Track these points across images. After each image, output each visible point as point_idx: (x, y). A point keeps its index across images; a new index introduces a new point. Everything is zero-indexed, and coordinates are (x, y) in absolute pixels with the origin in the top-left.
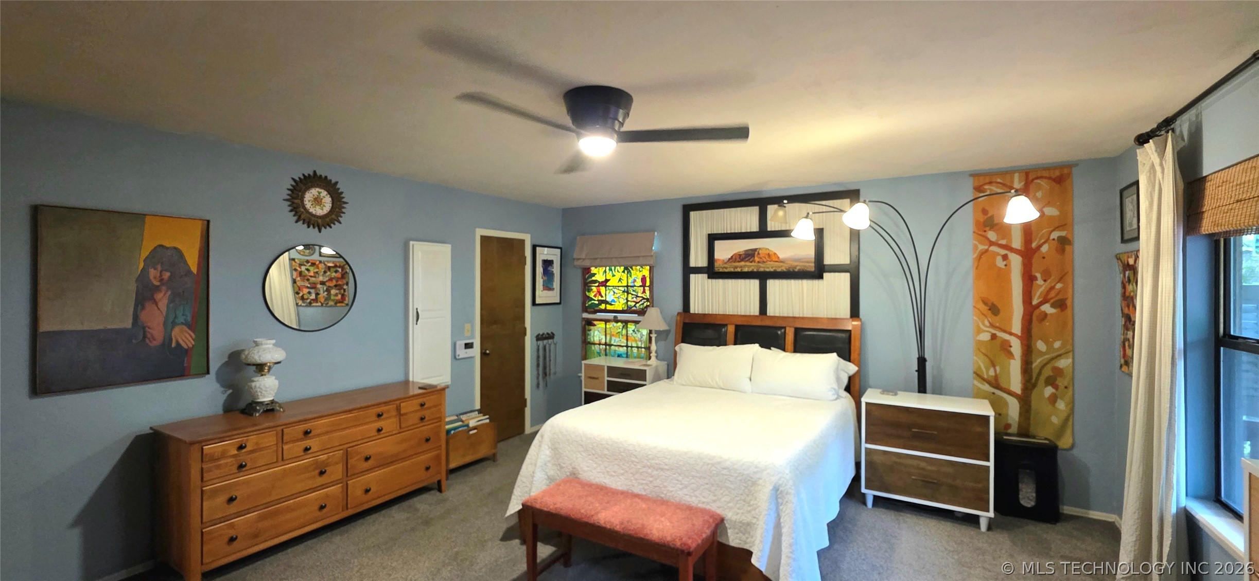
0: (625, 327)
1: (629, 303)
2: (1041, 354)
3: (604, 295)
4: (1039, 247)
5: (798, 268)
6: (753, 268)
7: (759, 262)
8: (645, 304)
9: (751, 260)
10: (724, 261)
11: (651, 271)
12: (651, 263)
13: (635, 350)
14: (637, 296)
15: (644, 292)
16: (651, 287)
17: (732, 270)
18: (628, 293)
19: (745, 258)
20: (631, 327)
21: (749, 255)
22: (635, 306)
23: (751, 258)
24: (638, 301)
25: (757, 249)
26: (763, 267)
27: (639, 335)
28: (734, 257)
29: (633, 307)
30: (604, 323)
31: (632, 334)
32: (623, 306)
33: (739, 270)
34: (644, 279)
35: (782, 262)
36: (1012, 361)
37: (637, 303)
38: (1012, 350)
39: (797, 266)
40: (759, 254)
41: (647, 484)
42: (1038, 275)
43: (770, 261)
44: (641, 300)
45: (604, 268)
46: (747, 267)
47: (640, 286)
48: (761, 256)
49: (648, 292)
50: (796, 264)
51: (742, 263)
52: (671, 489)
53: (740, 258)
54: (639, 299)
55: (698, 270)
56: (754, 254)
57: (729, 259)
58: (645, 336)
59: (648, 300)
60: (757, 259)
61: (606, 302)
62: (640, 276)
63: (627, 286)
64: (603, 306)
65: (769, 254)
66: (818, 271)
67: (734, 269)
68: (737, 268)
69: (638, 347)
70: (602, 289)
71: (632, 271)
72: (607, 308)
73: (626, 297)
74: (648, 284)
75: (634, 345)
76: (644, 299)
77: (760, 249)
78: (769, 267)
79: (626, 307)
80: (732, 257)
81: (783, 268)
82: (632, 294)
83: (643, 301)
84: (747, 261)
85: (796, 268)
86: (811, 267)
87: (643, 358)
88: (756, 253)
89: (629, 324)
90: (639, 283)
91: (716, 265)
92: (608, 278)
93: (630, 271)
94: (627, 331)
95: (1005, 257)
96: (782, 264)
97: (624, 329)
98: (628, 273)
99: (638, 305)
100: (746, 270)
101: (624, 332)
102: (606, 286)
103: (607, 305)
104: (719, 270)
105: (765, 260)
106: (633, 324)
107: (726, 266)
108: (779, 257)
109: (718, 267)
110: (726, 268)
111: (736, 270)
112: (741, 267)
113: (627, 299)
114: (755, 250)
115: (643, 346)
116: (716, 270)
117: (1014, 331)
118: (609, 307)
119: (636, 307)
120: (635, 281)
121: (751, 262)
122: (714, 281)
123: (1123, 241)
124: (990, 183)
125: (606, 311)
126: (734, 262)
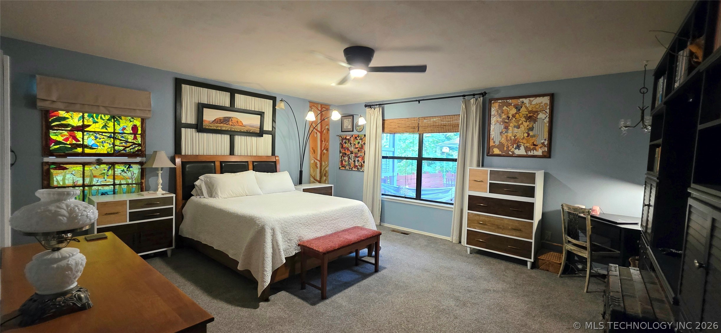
0: (112, 168)
1: (116, 148)
2: (324, 166)
3: (81, 140)
4: (323, 131)
5: (252, 130)
6: (228, 128)
7: (231, 125)
8: (136, 149)
9: (227, 123)
10: (209, 121)
11: (143, 121)
12: (144, 115)
13: (124, 187)
14: (127, 142)
15: (135, 138)
16: (143, 135)
17: (215, 128)
18: (115, 138)
19: (224, 121)
20: (119, 169)
21: (226, 120)
22: (124, 150)
23: (228, 122)
24: (128, 146)
25: (231, 117)
26: (234, 128)
27: (129, 174)
28: (216, 120)
29: (121, 151)
30: (81, 165)
31: (120, 174)
32: (109, 150)
33: (219, 128)
34: (135, 128)
35: (244, 126)
36: (317, 169)
37: (126, 147)
38: (317, 165)
39: (252, 129)
40: (232, 120)
41: (332, 228)
42: (323, 140)
43: (238, 125)
44: (132, 145)
45: (81, 114)
46: (225, 127)
47: (131, 134)
48: (233, 121)
49: (139, 140)
50: (251, 128)
51: (222, 125)
52: (341, 226)
53: (220, 121)
54: (128, 144)
55: (188, 126)
56: (229, 120)
57: (213, 121)
58: (137, 174)
59: (139, 145)
60: (230, 123)
61: (83, 146)
62: (130, 125)
63: (114, 133)
64: (80, 150)
65: (237, 121)
66: (261, 133)
67: (216, 128)
68: (218, 127)
69: (128, 184)
70: (79, 135)
71: (120, 120)
72: (86, 152)
73: (113, 142)
74: (139, 132)
75: (123, 182)
76: (134, 144)
77: (233, 118)
78: (237, 128)
79: (112, 152)
80: (215, 120)
81: (244, 129)
82: (121, 140)
83: (134, 146)
84: (224, 124)
85: (251, 130)
86: (258, 131)
87: (134, 192)
88: (230, 120)
89: (116, 165)
90: (129, 130)
91: (204, 124)
92: (86, 123)
93: (117, 120)
94: (114, 172)
95: (316, 133)
96: (244, 127)
97: (110, 170)
98: (114, 121)
99: (127, 149)
100: (224, 129)
101: (111, 172)
102: (83, 132)
103: (85, 149)
104: (206, 127)
105: (235, 124)
106: (123, 165)
107: (210, 125)
108: (243, 124)
109: (205, 125)
110: (211, 127)
111: (217, 128)
112: (221, 127)
113: (113, 144)
114: (230, 118)
115: (134, 182)
116: (204, 127)
117: (318, 159)
118: (87, 151)
119: (126, 151)
120: (124, 129)
121: (227, 125)
122: (200, 134)
123: (342, 131)
124: (314, 106)
125: (83, 154)
126: (216, 123)
